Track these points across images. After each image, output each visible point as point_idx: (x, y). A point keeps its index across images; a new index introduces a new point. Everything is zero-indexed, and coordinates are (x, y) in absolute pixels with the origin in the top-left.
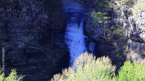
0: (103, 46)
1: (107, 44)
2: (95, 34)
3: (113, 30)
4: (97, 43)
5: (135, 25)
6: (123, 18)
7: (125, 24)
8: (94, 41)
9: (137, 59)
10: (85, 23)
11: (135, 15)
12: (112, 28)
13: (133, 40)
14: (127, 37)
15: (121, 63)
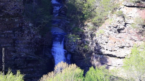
0: (76, 56)
1: (79, 55)
2: (71, 49)
3: (82, 46)
4: (72, 55)
5: (97, 44)
6: (89, 39)
7: (90, 43)
8: (70, 53)
9: (98, 65)
10: (65, 42)
11: (97, 37)
12: (82, 45)
13: (95, 53)
14: (92, 51)
15: (87, 68)
